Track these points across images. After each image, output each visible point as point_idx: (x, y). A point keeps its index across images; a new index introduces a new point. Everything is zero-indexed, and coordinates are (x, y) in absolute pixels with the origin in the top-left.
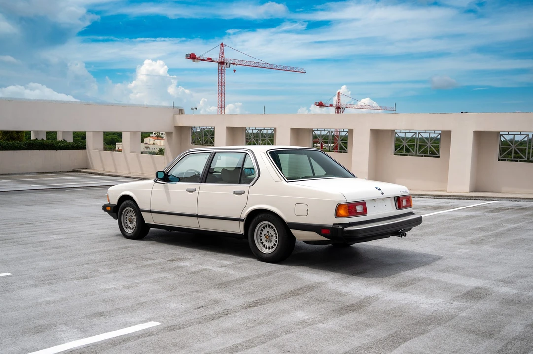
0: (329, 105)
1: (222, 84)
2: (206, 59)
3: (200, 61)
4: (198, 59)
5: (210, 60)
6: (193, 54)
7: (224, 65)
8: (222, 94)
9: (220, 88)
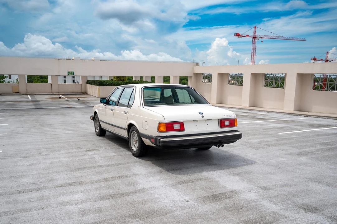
0: (320, 60)
1: (254, 50)
2: (245, 36)
3: (242, 37)
4: (241, 36)
5: (248, 36)
6: (238, 33)
7: (255, 39)
8: (253, 55)
9: (253, 52)
